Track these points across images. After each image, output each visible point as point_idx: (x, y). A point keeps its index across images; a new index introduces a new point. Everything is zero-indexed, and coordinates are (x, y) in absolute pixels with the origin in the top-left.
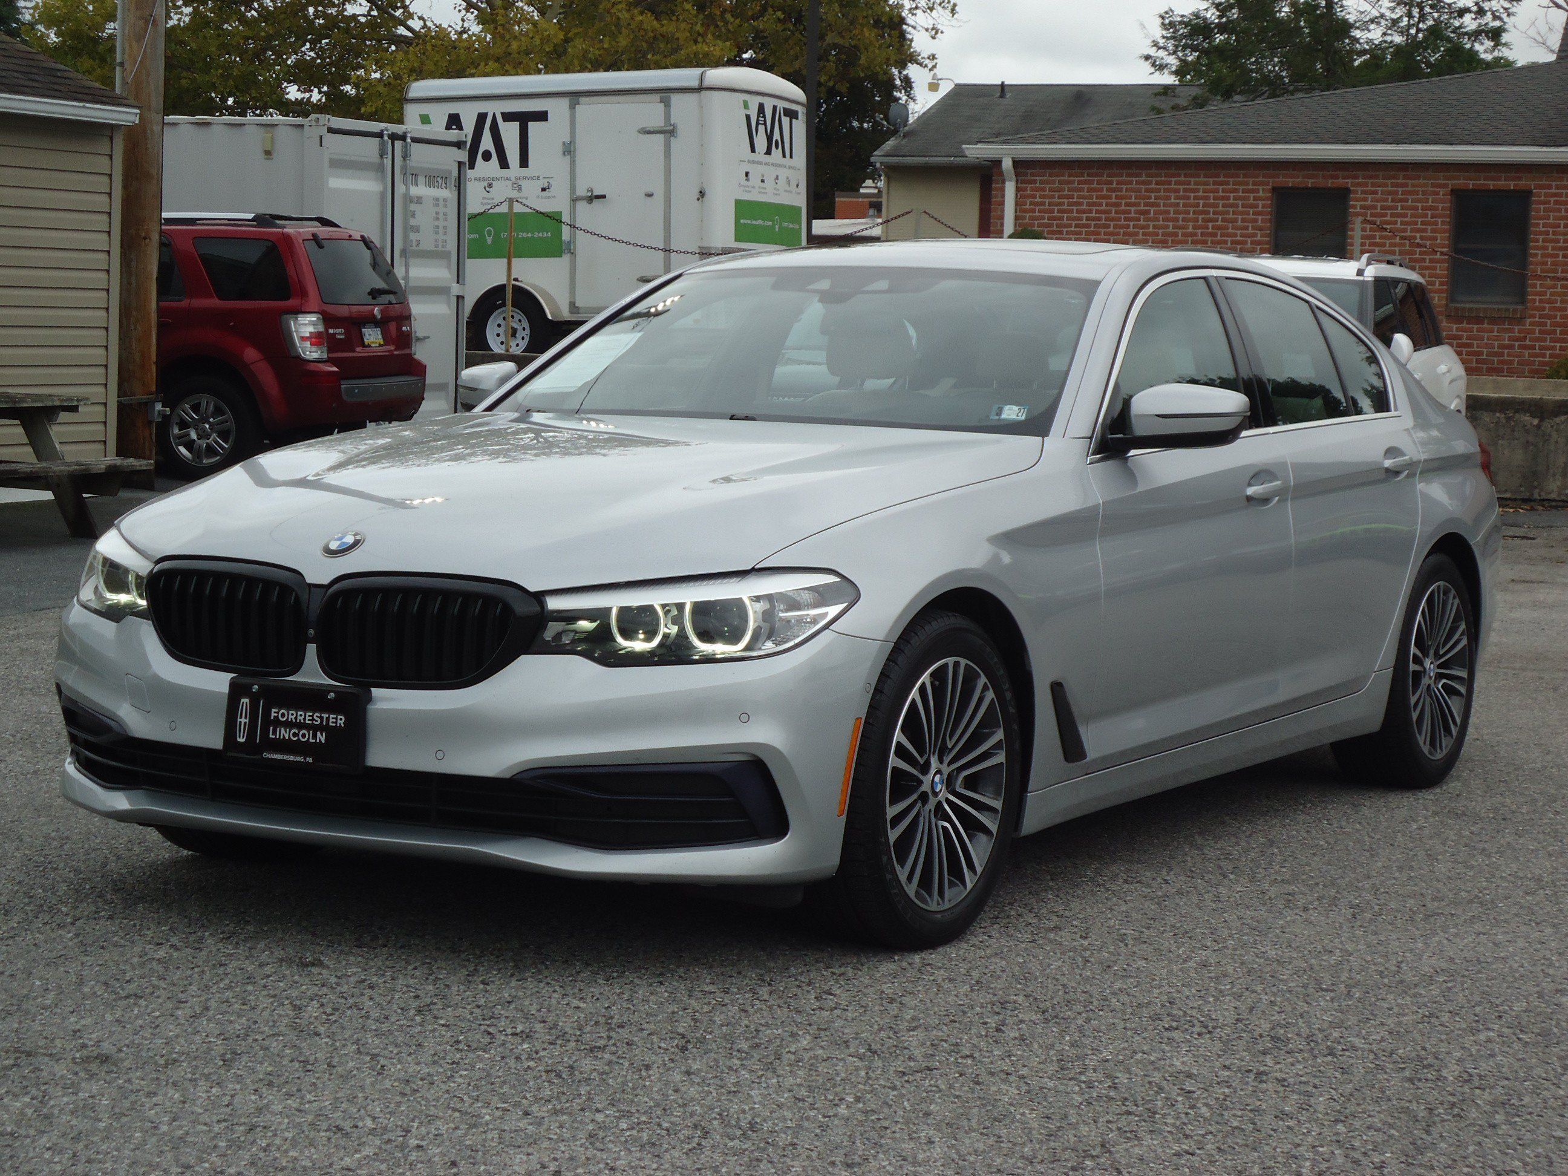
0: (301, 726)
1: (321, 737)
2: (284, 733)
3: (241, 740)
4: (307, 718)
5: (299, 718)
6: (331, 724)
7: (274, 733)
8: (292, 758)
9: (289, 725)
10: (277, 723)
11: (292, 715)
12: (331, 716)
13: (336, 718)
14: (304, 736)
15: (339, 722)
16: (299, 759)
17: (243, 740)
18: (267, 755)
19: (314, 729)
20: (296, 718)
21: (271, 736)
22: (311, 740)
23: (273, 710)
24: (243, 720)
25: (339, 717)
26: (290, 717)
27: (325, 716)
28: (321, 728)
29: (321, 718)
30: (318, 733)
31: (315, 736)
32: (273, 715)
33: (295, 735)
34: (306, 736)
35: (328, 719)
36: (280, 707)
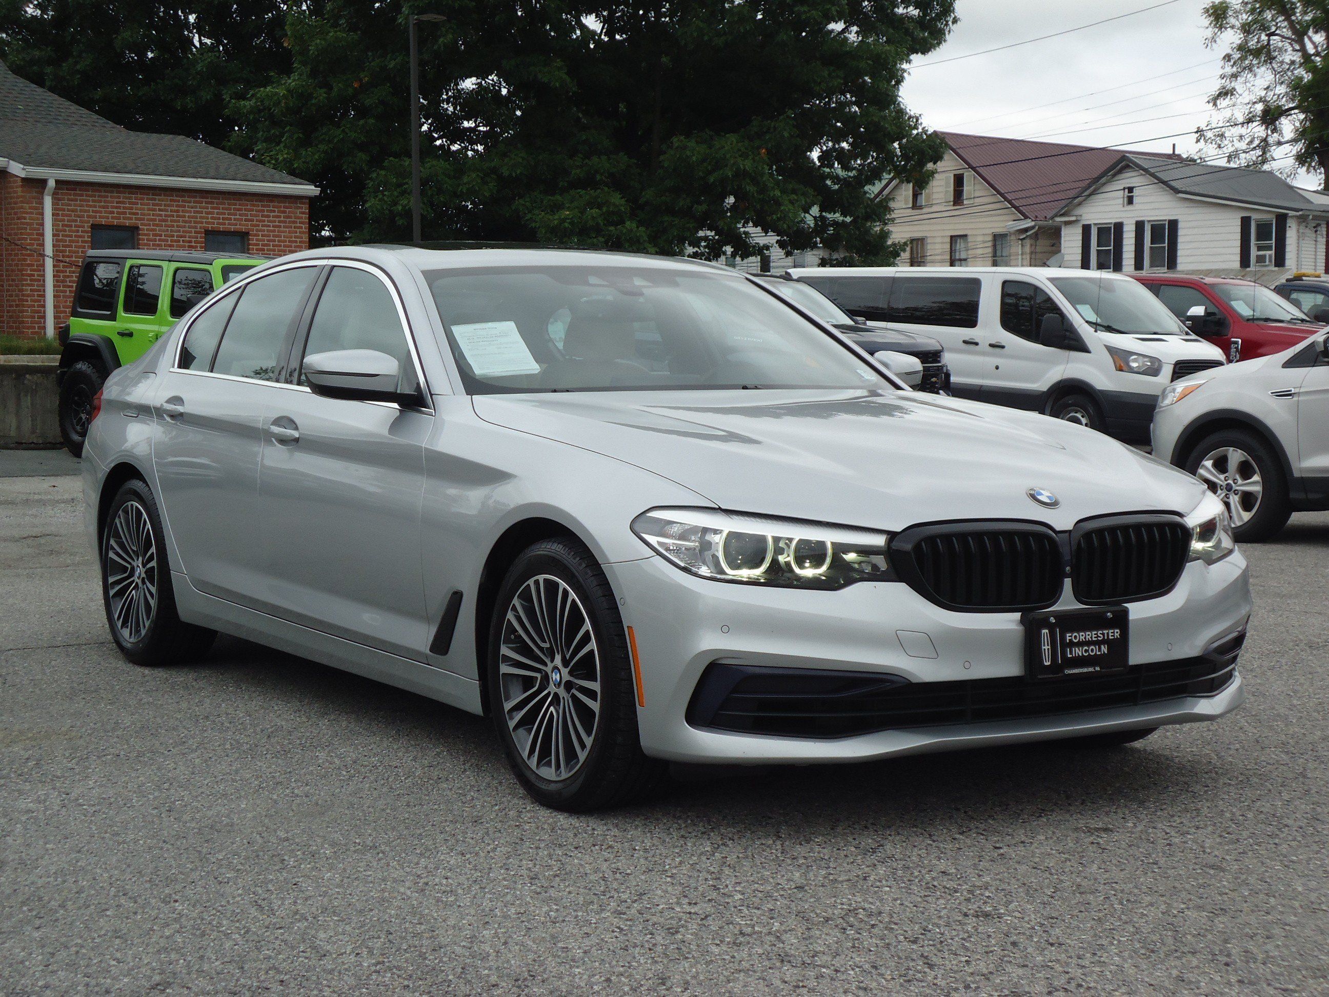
0: (1088, 643)
1: (1104, 649)
2: (1078, 652)
3: (1047, 663)
4: (1094, 636)
5: (1087, 637)
6: (1110, 637)
7: (1071, 653)
8: (1085, 670)
9: (1080, 644)
10: (1072, 644)
11: (1082, 636)
12: (1111, 631)
13: (1114, 633)
14: (1092, 650)
15: (1116, 634)
16: (1091, 669)
17: (1049, 663)
18: (1067, 672)
19: (1098, 643)
20: (1085, 638)
21: (1069, 656)
22: (1098, 653)
23: (1068, 635)
24: (1046, 647)
25: (1116, 631)
26: (1081, 637)
27: (1106, 632)
28: (1104, 642)
29: (1103, 634)
30: (1102, 646)
31: (1100, 649)
32: (1068, 638)
33: (1086, 651)
34: (1094, 651)
35: (1108, 634)
36: (1072, 631)
